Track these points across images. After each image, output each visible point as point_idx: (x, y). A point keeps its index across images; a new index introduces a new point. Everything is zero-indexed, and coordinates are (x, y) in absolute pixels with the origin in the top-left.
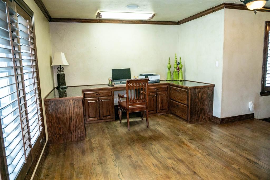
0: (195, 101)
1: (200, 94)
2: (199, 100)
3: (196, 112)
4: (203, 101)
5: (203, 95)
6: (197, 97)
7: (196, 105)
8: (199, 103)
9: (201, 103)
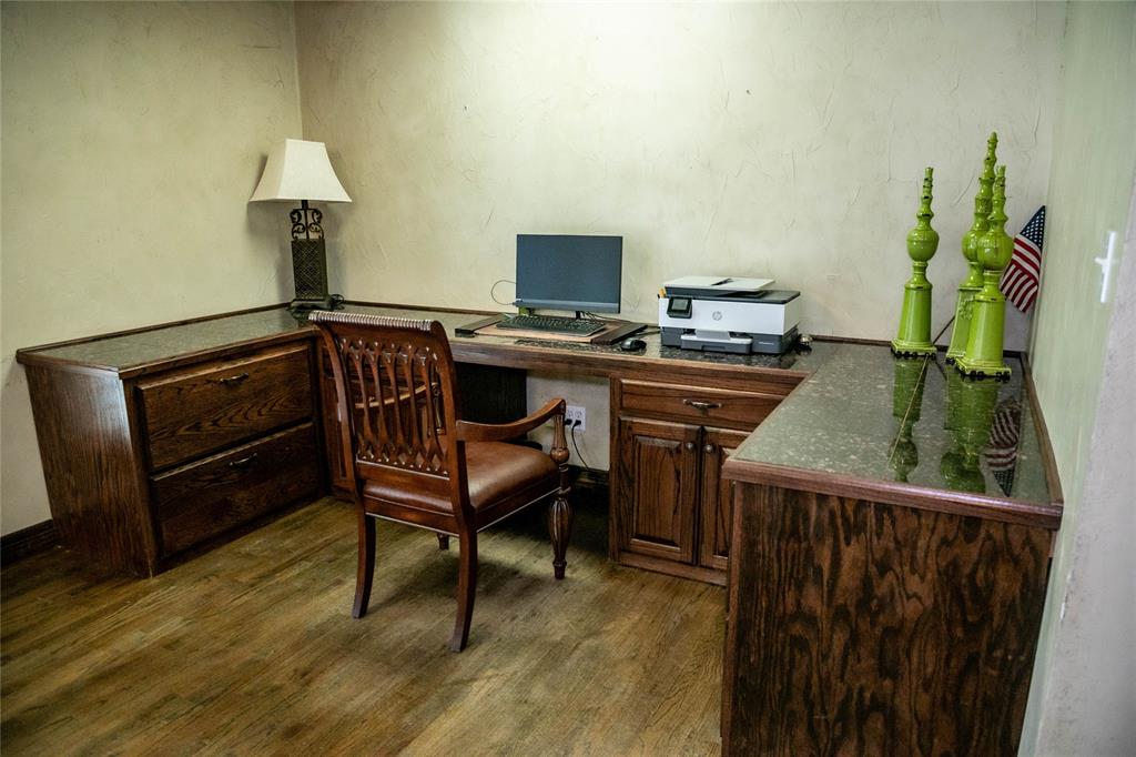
0: (791, 608)
1: (852, 552)
2: (841, 614)
3: (797, 704)
4: (887, 630)
5: (890, 576)
6: (819, 571)
7: (800, 644)
8: (840, 639)
9: (854, 640)
